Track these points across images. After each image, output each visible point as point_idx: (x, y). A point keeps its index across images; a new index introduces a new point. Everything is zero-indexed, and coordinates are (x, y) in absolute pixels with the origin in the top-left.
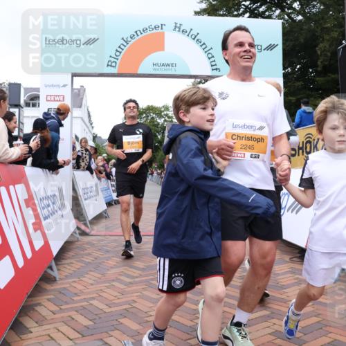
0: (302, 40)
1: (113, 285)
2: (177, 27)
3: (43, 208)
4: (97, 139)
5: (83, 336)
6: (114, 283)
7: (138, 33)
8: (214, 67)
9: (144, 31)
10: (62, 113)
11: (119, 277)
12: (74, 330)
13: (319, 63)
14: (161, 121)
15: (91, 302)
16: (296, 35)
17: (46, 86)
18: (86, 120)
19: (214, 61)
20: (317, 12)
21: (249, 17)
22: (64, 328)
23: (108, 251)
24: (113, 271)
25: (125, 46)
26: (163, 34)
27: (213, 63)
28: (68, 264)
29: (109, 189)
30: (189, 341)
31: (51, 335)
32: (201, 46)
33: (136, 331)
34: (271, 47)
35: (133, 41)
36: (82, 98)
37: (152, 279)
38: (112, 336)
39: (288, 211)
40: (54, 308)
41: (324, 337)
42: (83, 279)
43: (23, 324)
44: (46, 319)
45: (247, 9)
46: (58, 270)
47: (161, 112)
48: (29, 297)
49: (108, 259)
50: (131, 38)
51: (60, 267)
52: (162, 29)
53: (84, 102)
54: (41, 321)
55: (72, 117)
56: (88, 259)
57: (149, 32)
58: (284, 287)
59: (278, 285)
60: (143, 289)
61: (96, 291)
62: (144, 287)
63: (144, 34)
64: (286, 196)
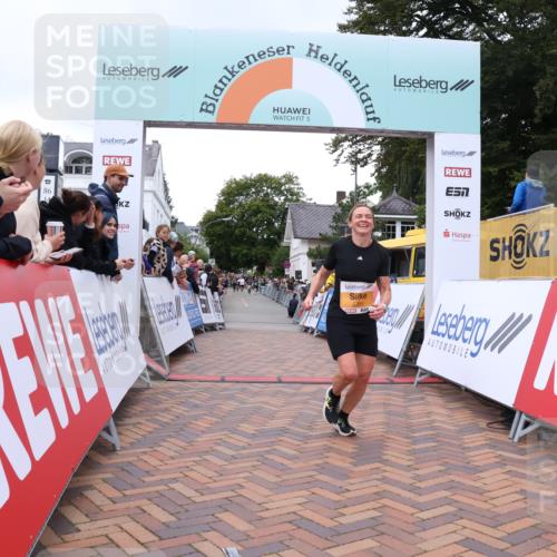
0: (510, 73)
1: (205, 460)
2: (313, 51)
3: (98, 335)
4: (177, 227)
5: (161, 539)
6: (208, 457)
7: (251, 59)
8: (371, 116)
9: (259, 56)
11: (219, 448)
12: (146, 528)
13: (537, 111)
14: (279, 199)
15: (172, 485)
16: (502, 64)
17: (103, 141)
18: (161, 195)
19: (371, 106)
20: (536, 29)
21: (425, 35)
22: (130, 526)
23: (196, 406)
24: (205, 437)
25: (229, 80)
26: (290, 60)
27: (369, 110)
28: (134, 424)
29: (197, 306)
30: (328, 551)
31: (110, 536)
32: (351, 81)
33: (245, 533)
34: (462, 85)
35: (242, 72)
36: (156, 161)
38: (206, 540)
39: (486, 347)
40: (115, 494)
41: (544, 550)
42: (159, 449)
43: (65, 518)
44: (101, 510)
45: (423, 22)
46: (119, 433)
47: (281, 185)
48: (76, 475)
49: (197, 418)
50: (240, 67)
51: (122, 429)
52: (288, 53)
53: (158, 166)
54: (94, 514)
55: (143, 191)
56: (166, 418)
57: (268, 59)
58: (477, 470)
59: (469, 466)
60: (254, 466)
61: (180, 468)
62: (256, 463)
63: (260, 61)
64: (484, 324)
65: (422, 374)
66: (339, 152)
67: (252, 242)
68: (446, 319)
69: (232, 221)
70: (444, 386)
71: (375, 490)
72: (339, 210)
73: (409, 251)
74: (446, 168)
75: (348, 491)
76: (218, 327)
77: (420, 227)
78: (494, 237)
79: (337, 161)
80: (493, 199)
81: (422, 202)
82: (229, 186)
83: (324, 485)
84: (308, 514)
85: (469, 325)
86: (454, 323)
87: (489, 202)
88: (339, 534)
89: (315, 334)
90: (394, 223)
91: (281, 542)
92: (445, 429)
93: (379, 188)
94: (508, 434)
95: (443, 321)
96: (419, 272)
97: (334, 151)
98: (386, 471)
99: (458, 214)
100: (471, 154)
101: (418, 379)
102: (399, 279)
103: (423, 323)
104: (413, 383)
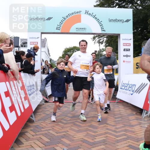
0: (141, 18)
1: (58, 124)
2: (87, 12)
3: (29, 91)
4: (52, 61)
5: (46, 146)
7: (70, 15)
8: (103, 30)
9: (72, 14)
10: (36, 49)
11: (61, 121)
12: (42, 143)
13: (149, 27)
15: (49, 131)
16: (139, 15)
17: (30, 38)
18: (47, 52)
19: (103, 27)
21: (118, 8)
22: (38, 143)
25: (64, 21)
26: (80, 15)
27: (102, 28)
28: (39, 115)
30: (92, 149)
31: (32, 145)
32: (97, 20)
33: (69, 144)
34: (128, 21)
35: (67, 18)
36: (45, 43)
37: (76, 122)
38: (58, 146)
39: (135, 92)
40: (33, 134)
42: (46, 121)
43: (19, 140)
44: (30, 138)
45: (117, 4)
46: (35, 117)
48: (22, 129)
50: (67, 17)
51: (36, 116)
52: (80, 13)
53: (46, 45)
54: (28, 139)
55: (41, 51)
56: (48, 113)
57: (74, 15)
58: (133, 126)
59: (131, 125)
60: (72, 126)
61: (52, 126)
62: (72, 125)
63: (72, 15)
64: (134, 86)
65: (118, 100)
66: (95, 40)
68: (124, 85)
70: (124, 103)
71: (104, 132)
75: (97, 132)
78: (137, 62)
79: (95, 43)
80: (137, 52)
81: (117, 53)
82: (65, 50)
83: (90, 131)
84: (86, 139)
85: (130, 86)
86: (126, 86)
87: (136, 52)
88: (95, 144)
91: (78, 146)
92: (124, 115)
94: (141, 116)
95: (123, 85)
96: (117, 72)
97: (94, 40)
98: (107, 127)
99: (127, 56)
100: (130, 39)
101: (117, 101)
103: (118, 86)
104: (115, 102)
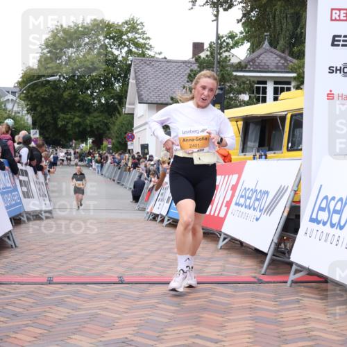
14: (120, 53)
23: (15, 315)
29: (15, 189)
49: (18, 329)
65: (297, 272)
67: (86, 108)
68: (328, 205)
69: (60, 81)
72: (195, 67)
73: (283, 119)
74: (332, 10)
76: (44, 215)
77: (298, 88)
81: (300, 55)
82: (55, 35)
86: (338, 207)
89: (166, 222)
90: (265, 83)
92: (325, 340)
93: (247, 38)
95: (324, 205)
96: (295, 145)
101: (292, 277)
102: (270, 154)
103: (299, 207)
104: (286, 282)
